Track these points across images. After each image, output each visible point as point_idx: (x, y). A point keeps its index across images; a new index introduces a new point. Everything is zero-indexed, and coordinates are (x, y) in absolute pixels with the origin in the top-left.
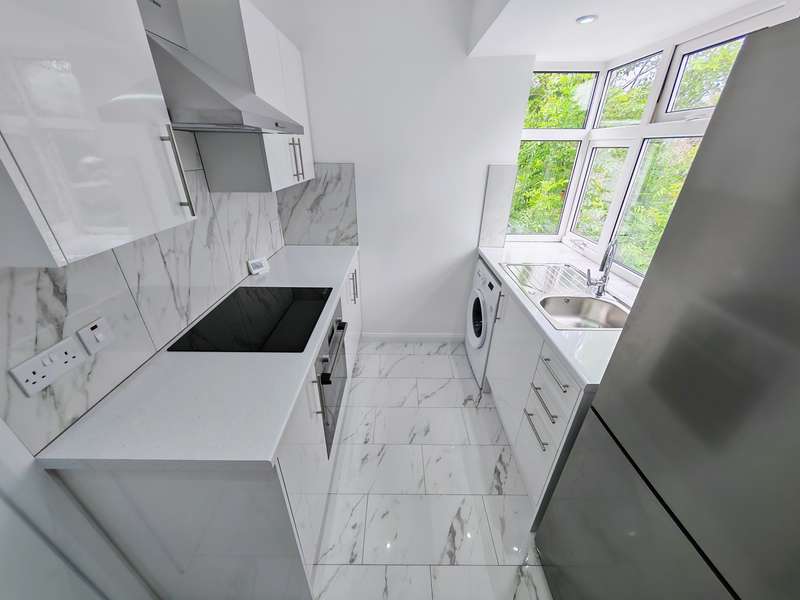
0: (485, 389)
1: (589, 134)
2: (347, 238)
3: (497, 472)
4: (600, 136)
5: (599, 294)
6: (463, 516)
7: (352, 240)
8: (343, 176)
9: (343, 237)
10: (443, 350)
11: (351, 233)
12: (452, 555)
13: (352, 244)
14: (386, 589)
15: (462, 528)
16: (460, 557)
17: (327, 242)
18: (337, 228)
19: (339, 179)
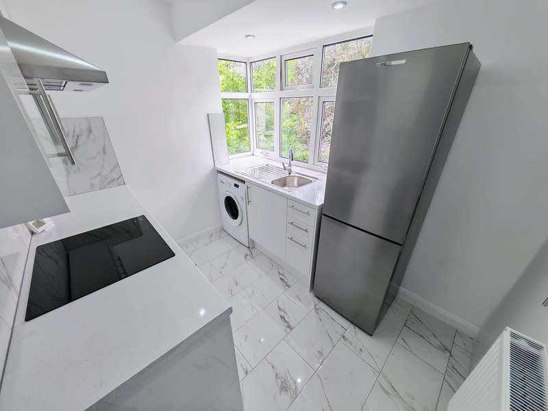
0: (251, 246)
1: (251, 95)
2: (113, 181)
3: (282, 279)
4: (258, 96)
5: (290, 173)
6: (282, 307)
7: (119, 180)
8: (93, 129)
9: (108, 181)
10: (213, 238)
11: (115, 175)
12: (289, 327)
13: (119, 185)
14: (273, 367)
15: (285, 312)
16: (292, 324)
17: (92, 188)
18: (100, 174)
19: (90, 131)
